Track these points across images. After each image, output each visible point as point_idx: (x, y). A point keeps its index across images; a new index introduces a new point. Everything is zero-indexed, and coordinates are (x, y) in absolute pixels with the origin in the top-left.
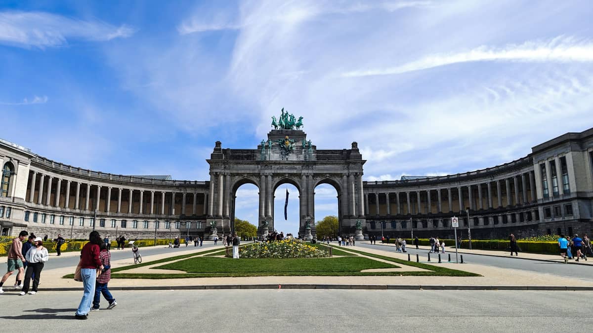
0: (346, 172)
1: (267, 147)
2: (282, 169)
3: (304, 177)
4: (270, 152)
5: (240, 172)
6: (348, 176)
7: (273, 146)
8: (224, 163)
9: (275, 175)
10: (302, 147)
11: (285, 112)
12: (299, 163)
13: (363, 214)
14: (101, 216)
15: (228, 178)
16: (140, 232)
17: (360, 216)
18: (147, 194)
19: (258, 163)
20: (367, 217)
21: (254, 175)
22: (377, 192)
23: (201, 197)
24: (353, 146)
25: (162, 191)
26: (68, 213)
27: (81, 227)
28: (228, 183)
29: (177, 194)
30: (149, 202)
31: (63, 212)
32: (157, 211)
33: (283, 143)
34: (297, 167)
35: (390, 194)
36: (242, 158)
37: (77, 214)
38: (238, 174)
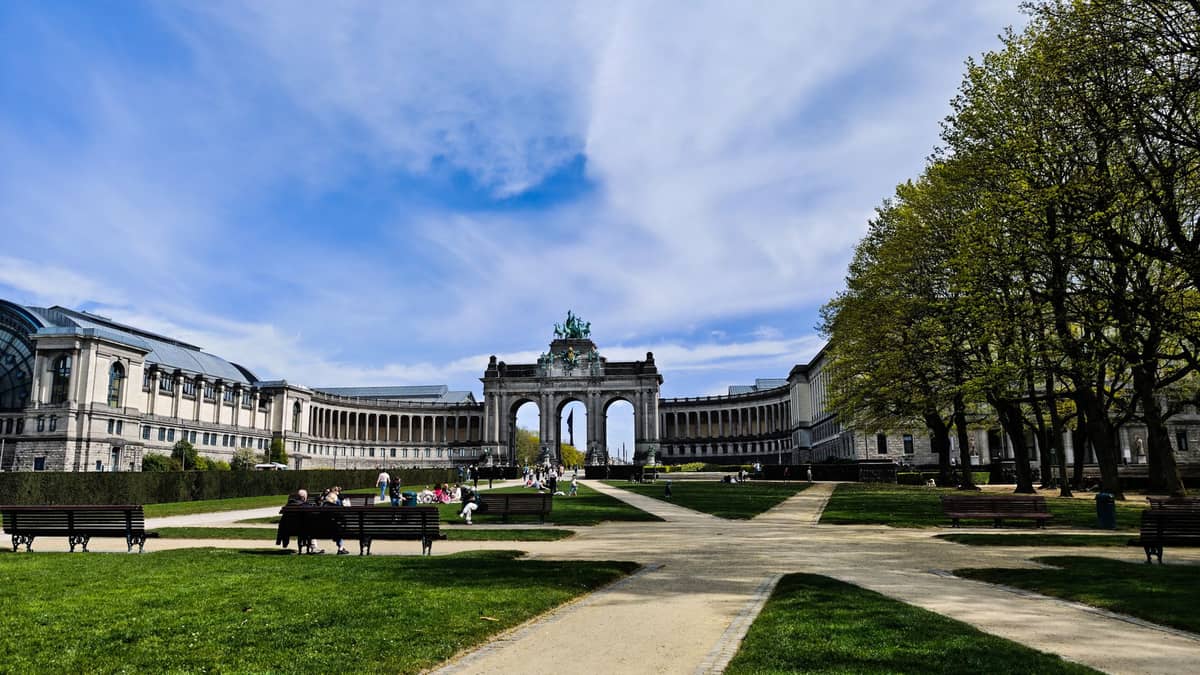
0: (639, 388)
1: (548, 361)
2: (565, 386)
3: (590, 396)
4: (551, 367)
5: (517, 391)
6: (641, 393)
7: (555, 359)
8: (499, 382)
9: (556, 394)
10: (588, 360)
11: (571, 315)
12: (583, 379)
13: (657, 437)
14: (370, 445)
15: (504, 398)
16: (411, 462)
17: (653, 440)
18: (416, 419)
19: (537, 380)
20: (663, 442)
21: (533, 394)
22: (676, 411)
23: (475, 420)
24: (648, 358)
25: (432, 415)
26: (340, 444)
27: (352, 458)
28: (504, 405)
29: (449, 418)
30: (419, 426)
31: (336, 443)
32: (428, 437)
33: (567, 356)
34: (582, 383)
35: (690, 413)
36: (519, 375)
37: (348, 444)
38: (515, 394)
